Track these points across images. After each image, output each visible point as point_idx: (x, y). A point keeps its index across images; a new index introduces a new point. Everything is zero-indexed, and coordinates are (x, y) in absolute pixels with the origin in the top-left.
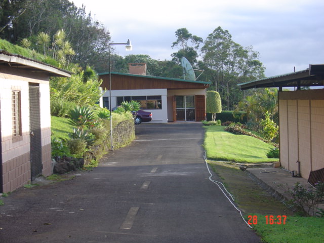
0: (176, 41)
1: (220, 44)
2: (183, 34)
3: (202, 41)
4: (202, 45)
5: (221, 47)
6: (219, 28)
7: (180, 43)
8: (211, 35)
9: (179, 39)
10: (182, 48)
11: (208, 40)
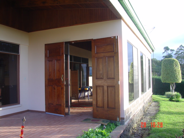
0: (164, 52)
1: (182, 52)
2: (167, 49)
3: (174, 51)
4: (174, 52)
5: (183, 53)
6: (181, 45)
7: (166, 52)
8: (178, 48)
9: (165, 51)
10: (166, 54)
11: (177, 50)
